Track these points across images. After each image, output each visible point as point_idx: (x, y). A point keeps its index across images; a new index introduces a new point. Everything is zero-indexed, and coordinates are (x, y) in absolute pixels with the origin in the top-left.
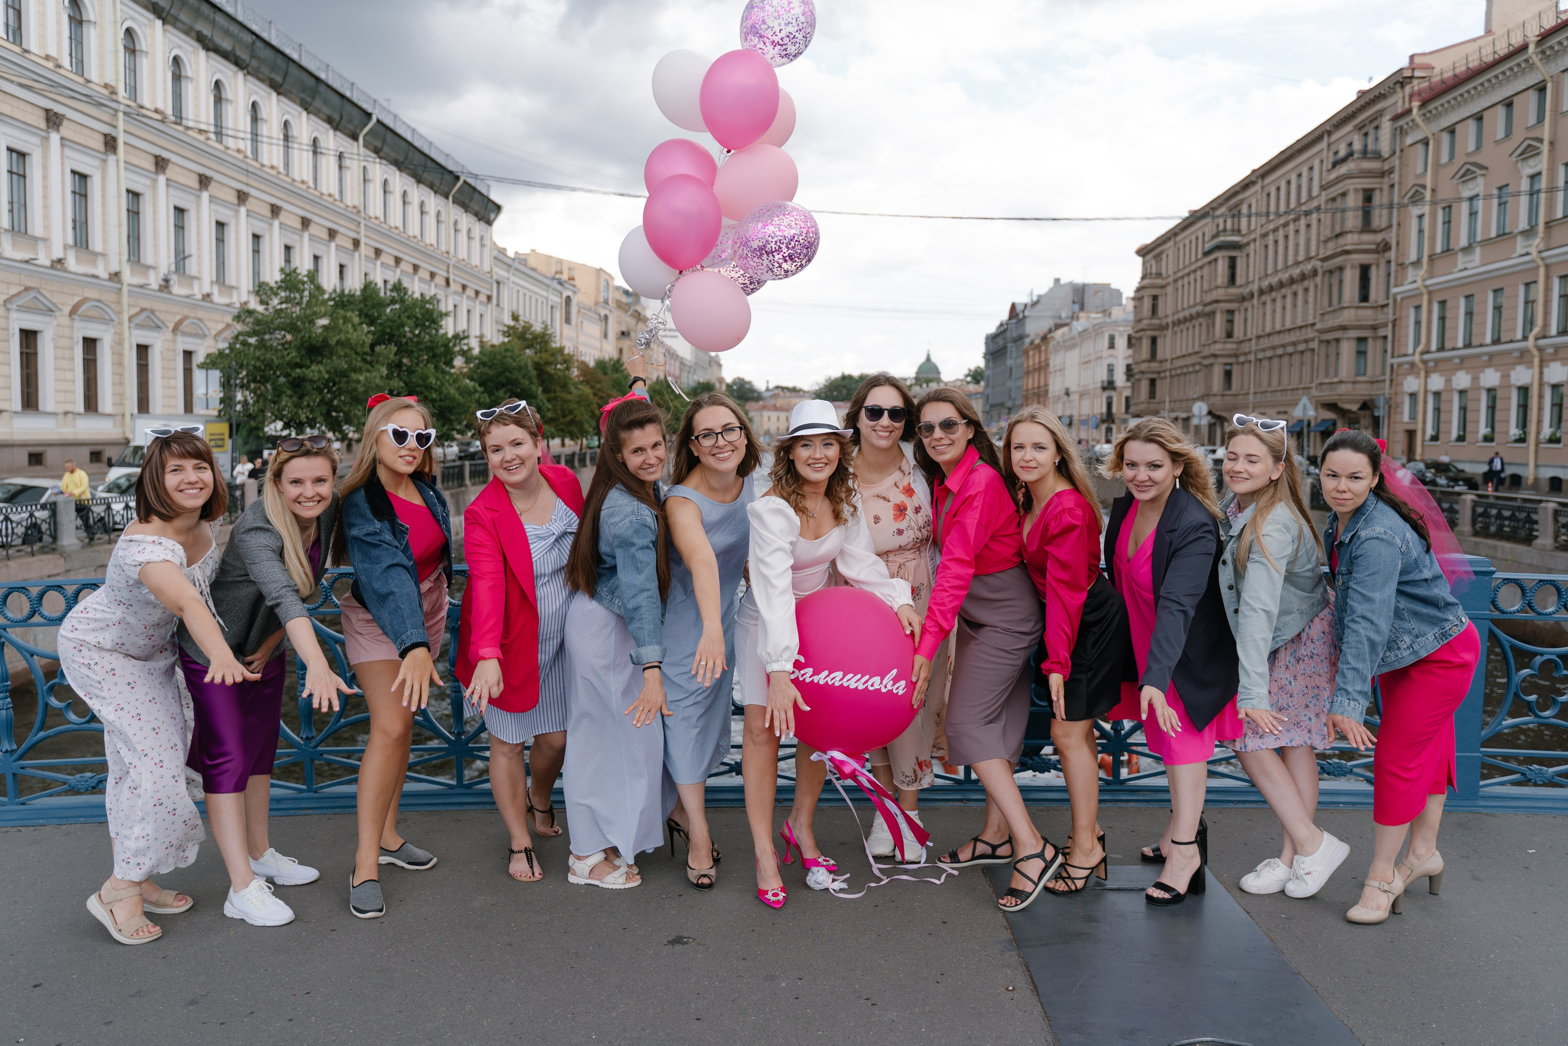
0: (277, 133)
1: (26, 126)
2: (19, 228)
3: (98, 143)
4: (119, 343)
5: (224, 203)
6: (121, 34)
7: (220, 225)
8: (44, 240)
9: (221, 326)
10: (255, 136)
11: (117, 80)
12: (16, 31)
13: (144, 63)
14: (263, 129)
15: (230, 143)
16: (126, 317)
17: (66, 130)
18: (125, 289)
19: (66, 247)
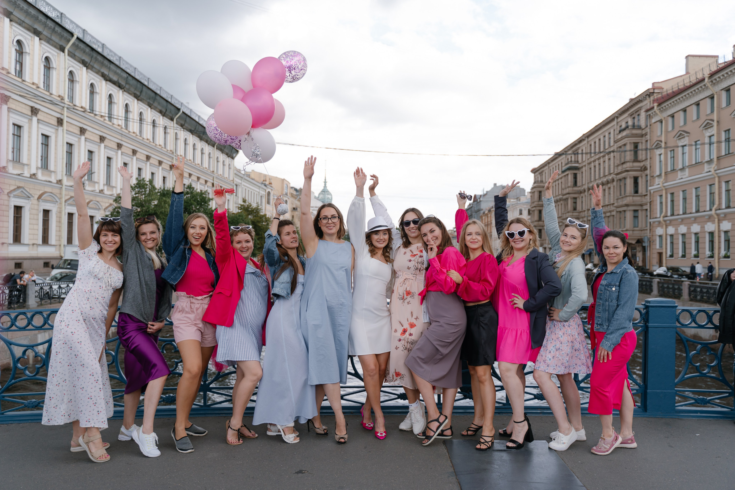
0: (137, 117)
1: (22, 114)
2: (17, 160)
3: (54, 122)
4: (60, 212)
5: (111, 149)
6: (67, 73)
7: (109, 159)
8: (27, 165)
9: (107, 205)
10: (126, 119)
11: (64, 94)
12: (20, 73)
13: (77, 86)
14: (131, 116)
15: (115, 121)
16: (64, 200)
17: (40, 116)
18: (64, 187)
19: (37, 168)
